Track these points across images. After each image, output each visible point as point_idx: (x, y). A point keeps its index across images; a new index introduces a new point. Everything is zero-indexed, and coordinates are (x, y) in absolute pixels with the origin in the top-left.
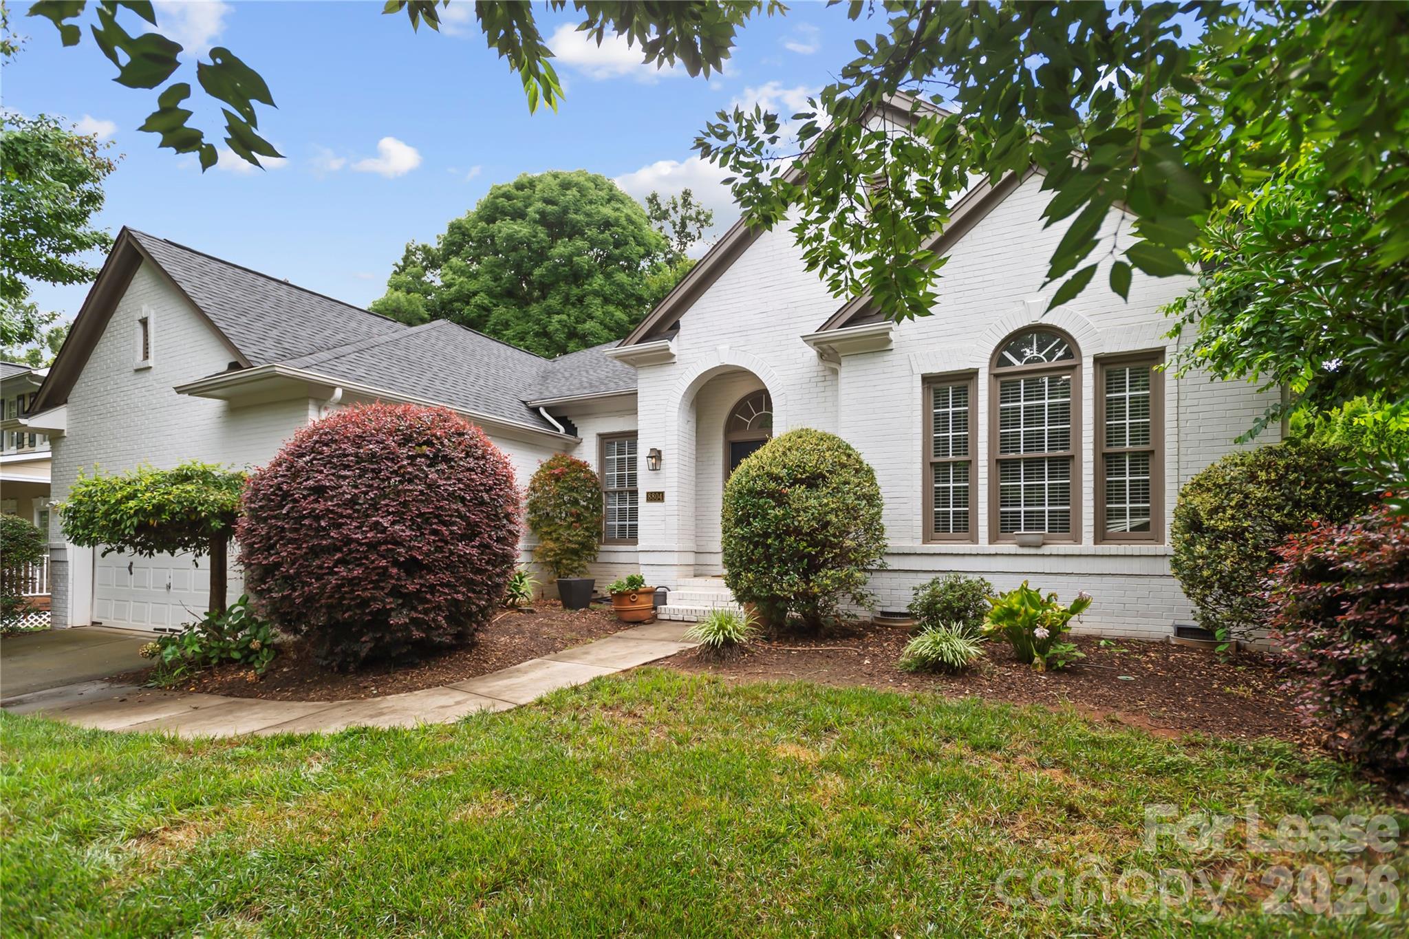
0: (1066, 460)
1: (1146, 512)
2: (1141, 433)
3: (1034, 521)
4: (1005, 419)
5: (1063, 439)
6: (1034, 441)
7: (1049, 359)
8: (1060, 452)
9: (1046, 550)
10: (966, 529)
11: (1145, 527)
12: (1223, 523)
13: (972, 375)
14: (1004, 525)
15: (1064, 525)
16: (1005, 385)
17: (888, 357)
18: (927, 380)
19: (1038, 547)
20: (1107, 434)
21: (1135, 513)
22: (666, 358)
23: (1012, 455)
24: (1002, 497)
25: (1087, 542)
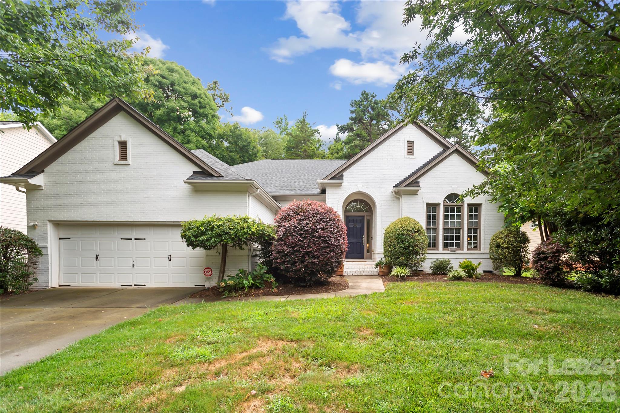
0: (460, 229)
1: (476, 243)
2: (476, 223)
3: (452, 245)
4: (446, 217)
5: (459, 223)
6: (452, 223)
7: (456, 202)
8: (458, 227)
9: (457, 252)
10: (435, 247)
11: (476, 247)
12: (505, 245)
13: (438, 204)
14: (445, 246)
15: (459, 246)
16: (446, 208)
17: (416, 196)
18: (428, 205)
19: (455, 251)
20: (470, 223)
21: (474, 243)
22: (339, 186)
23: (447, 227)
24: (445, 238)
25: (465, 250)
